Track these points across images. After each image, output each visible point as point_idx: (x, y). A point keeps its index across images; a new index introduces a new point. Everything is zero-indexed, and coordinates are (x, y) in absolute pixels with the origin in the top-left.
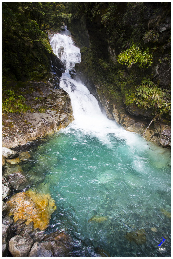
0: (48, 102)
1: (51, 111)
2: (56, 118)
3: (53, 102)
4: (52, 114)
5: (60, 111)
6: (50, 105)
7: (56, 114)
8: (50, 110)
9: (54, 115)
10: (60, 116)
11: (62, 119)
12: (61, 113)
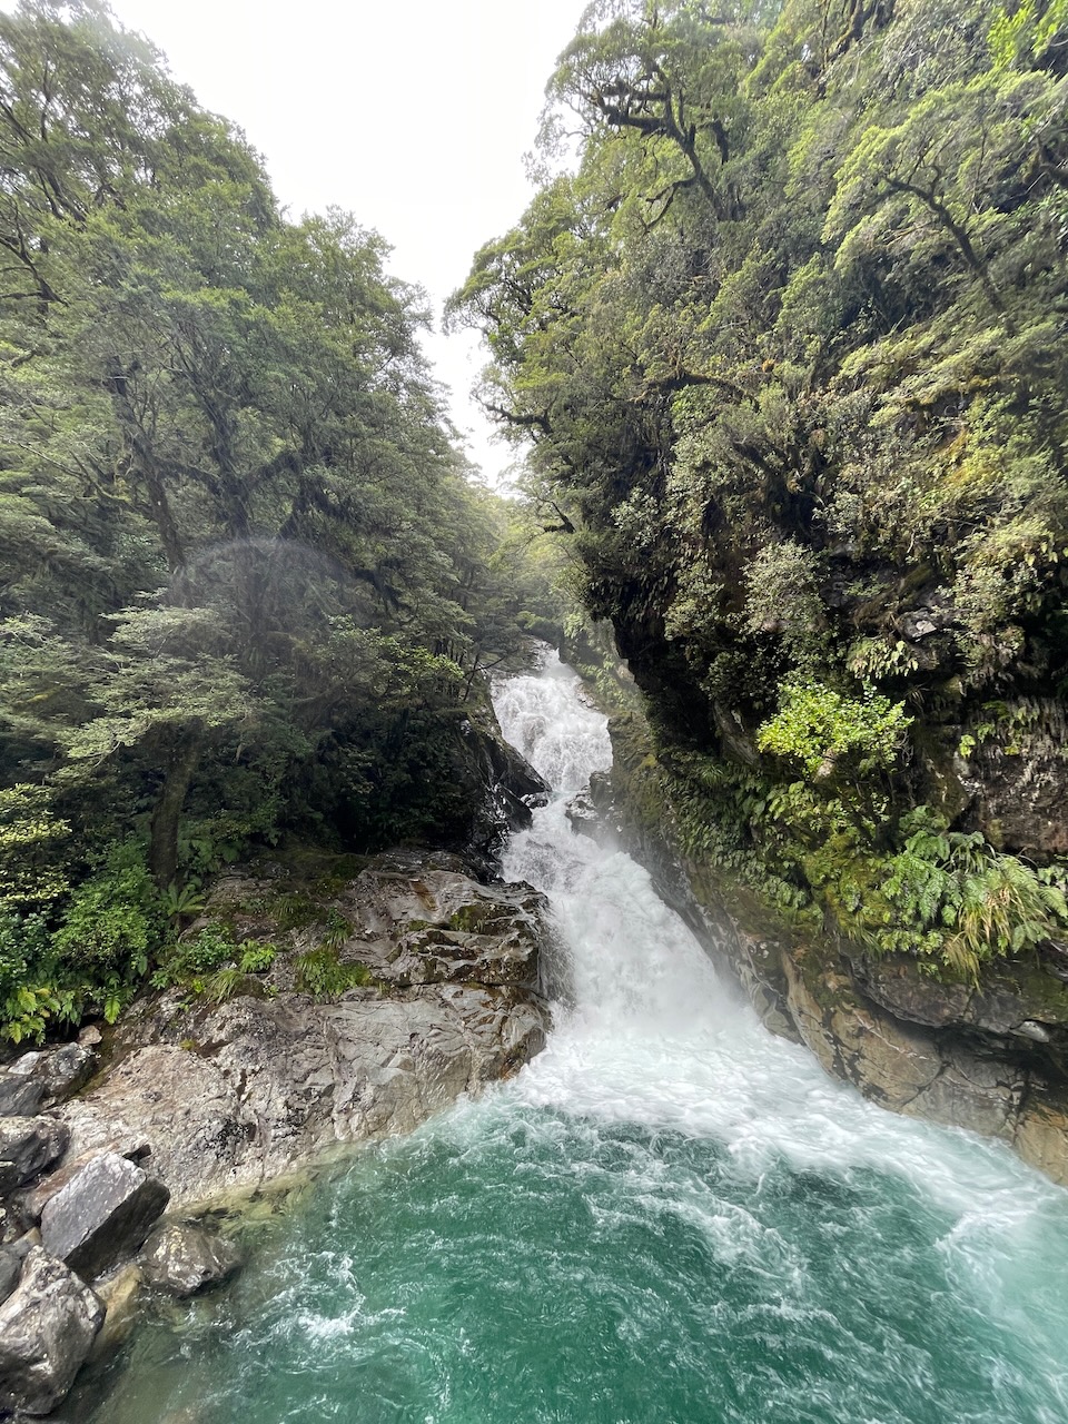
0: (454, 948)
1: (459, 994)
2: (481, 1033)
3: (475, 947)
4: (464, 1010)
5: (506, 995)
6: (462, 963)
7: (486, 1012)
8: (459, 989)
9: (475, 1015)
10: (505, 1019)
11: (514, 1036)
12: (508, 1006)
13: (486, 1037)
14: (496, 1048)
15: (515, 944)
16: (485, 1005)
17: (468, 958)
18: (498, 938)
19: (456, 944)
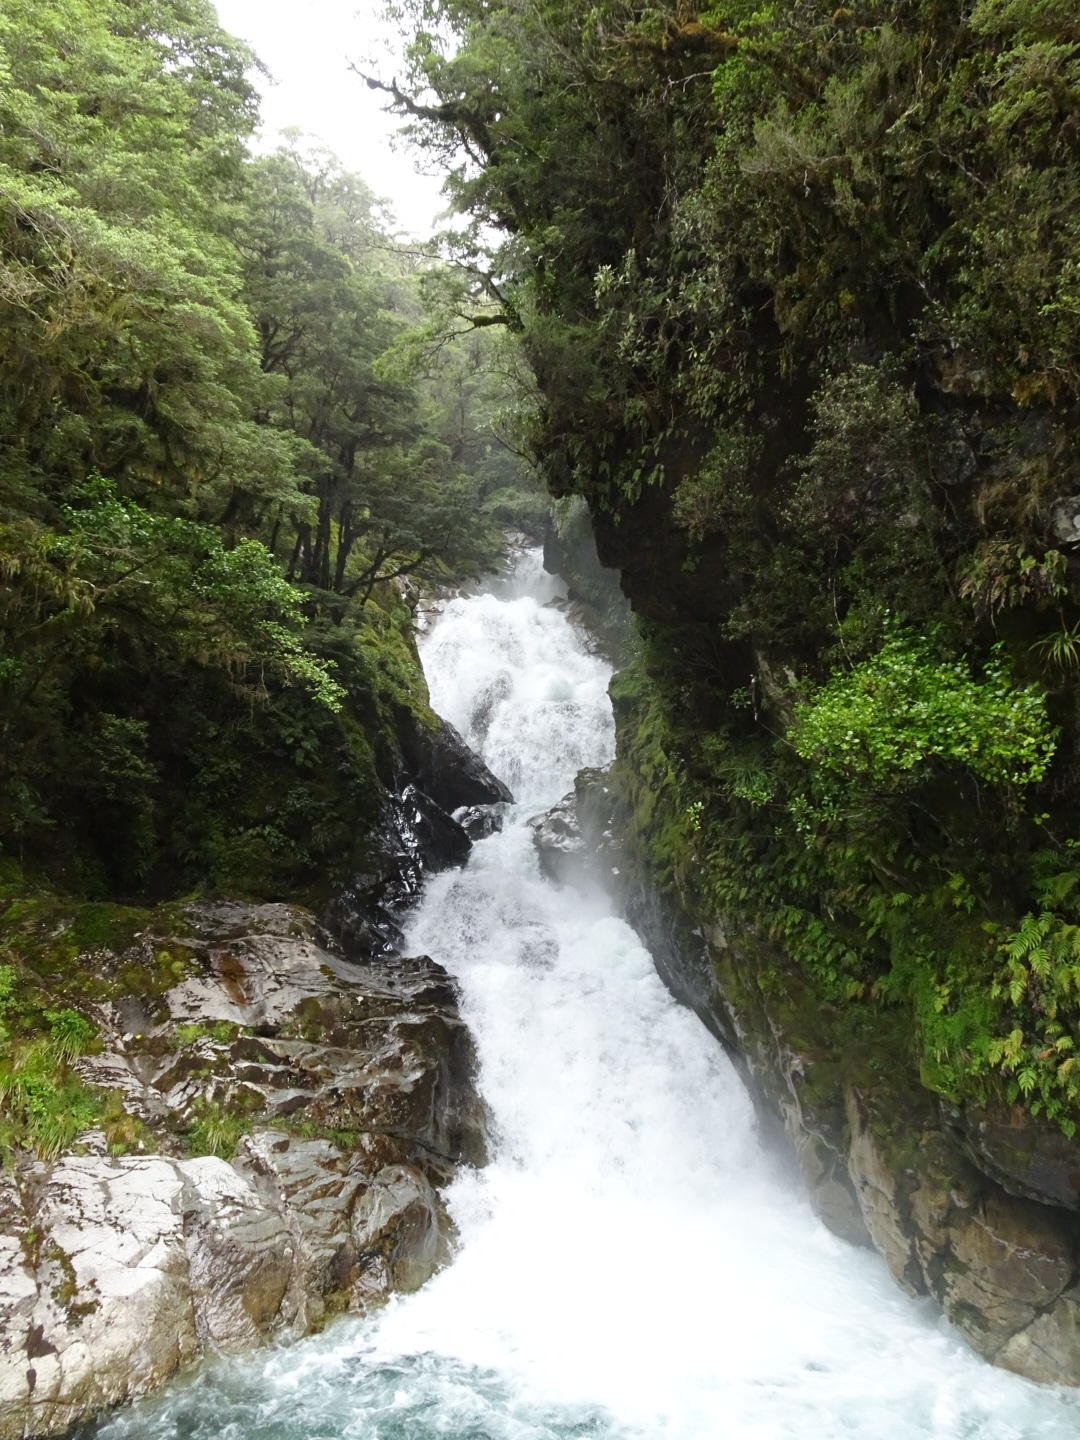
0: (280, 1068)
1: (282, 1147)
2: (314, 1213)
3: (319, 1068)
4: (288, 1172)
5: (369, 1148)
6: (292, 1094)
7: (327, 1178)
8: (282, 1138)
9: (305, 1183)
10: (361, 1190)
11: (375, 1217)
12: (371, 1166)
13: (326, 1219)
14: (340, 1238)
15: (394, 1064)
16: (330, 1165)
17: (303, 1086)
18: (364, 1054)
19: (286, 1060)
